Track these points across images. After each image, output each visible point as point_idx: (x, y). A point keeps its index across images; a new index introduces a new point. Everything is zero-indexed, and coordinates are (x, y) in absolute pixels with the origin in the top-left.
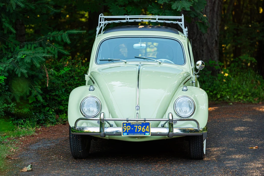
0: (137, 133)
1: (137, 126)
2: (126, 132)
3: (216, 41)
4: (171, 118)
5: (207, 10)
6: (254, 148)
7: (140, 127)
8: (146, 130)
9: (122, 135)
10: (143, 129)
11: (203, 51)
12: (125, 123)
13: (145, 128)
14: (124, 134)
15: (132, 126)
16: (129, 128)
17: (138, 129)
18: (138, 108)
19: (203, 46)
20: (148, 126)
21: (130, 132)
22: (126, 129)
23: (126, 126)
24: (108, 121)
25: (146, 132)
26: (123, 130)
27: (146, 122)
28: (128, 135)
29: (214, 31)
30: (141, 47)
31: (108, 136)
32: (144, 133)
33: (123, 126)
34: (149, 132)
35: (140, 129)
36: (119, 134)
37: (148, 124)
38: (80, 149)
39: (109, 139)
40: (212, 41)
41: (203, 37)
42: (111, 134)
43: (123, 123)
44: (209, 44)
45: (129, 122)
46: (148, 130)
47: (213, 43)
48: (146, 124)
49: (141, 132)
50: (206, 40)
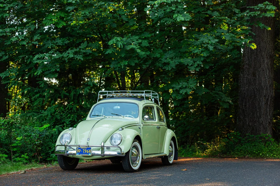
0: (84, 153)
1: (84, 150)
2: (78, 153)
3: (269, 122)
4: (103, 145)
5: (263, 104)
6: (184, 170)
7: (86, 150)
8: (89, 152)
9: (76, 155)
10: (87, 151)
11: (260, 128)
12: (78, 148)
13: (89, 151)
14: (77, 154)
15: (82, 149)
16: (80, 150)
17: (85, 152)
18: (89, 139)
19: (260, 125)
20: (90, 150)
21: (81, 153)
22: (78, 151)
23: (79, 149)
24: (71, 147)
25: (89, 153)
26: (77, 152)
27: (89, 147)
28: (79, 155)
29: (268, 116)
30: (117, 108)
31: (72, 156)
32: (88, 154)
33: (77, 149)
34: (91, 153)
35: (86, 151)
36: (74, 154)
37: (90, 148)
38: (63, 164)
39: (73, 158)
40: (266, 122)
41: (260, 120)
42: (71, 154)
43: (77, 148)
44: (264, 123)
45: (80, 147)
46: (90, 152)
47: (267, 124)
48: (89, 148)
49: (86, 153)
50: (262, 121)
